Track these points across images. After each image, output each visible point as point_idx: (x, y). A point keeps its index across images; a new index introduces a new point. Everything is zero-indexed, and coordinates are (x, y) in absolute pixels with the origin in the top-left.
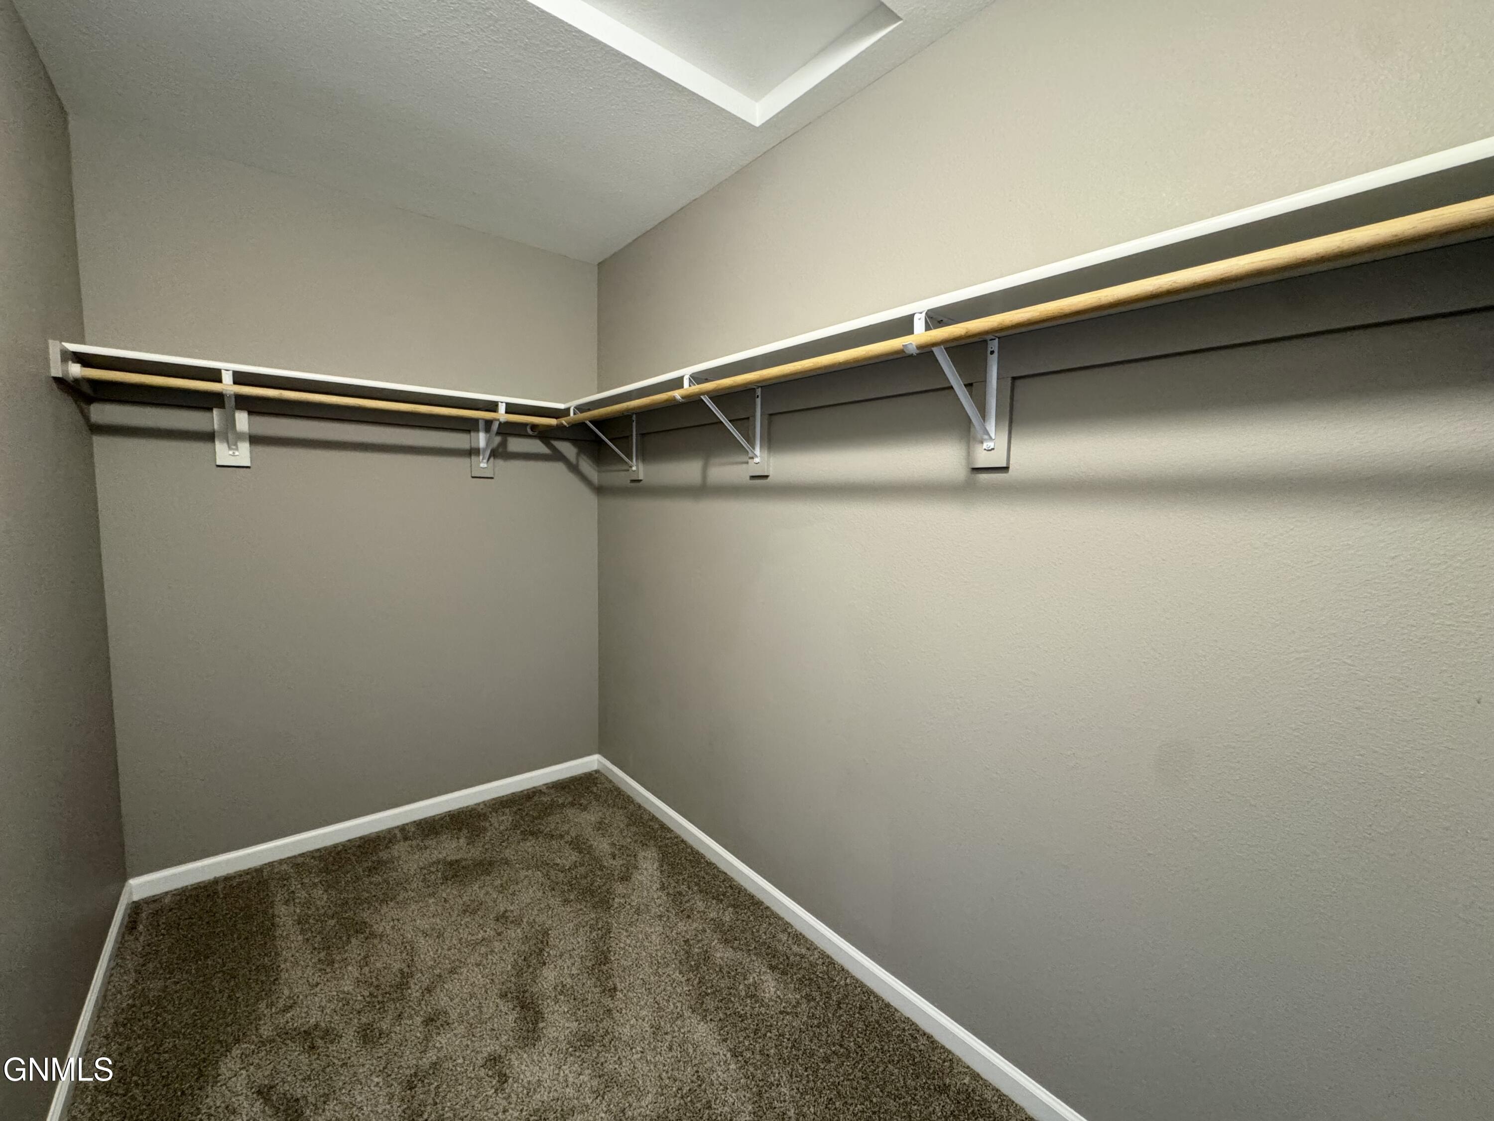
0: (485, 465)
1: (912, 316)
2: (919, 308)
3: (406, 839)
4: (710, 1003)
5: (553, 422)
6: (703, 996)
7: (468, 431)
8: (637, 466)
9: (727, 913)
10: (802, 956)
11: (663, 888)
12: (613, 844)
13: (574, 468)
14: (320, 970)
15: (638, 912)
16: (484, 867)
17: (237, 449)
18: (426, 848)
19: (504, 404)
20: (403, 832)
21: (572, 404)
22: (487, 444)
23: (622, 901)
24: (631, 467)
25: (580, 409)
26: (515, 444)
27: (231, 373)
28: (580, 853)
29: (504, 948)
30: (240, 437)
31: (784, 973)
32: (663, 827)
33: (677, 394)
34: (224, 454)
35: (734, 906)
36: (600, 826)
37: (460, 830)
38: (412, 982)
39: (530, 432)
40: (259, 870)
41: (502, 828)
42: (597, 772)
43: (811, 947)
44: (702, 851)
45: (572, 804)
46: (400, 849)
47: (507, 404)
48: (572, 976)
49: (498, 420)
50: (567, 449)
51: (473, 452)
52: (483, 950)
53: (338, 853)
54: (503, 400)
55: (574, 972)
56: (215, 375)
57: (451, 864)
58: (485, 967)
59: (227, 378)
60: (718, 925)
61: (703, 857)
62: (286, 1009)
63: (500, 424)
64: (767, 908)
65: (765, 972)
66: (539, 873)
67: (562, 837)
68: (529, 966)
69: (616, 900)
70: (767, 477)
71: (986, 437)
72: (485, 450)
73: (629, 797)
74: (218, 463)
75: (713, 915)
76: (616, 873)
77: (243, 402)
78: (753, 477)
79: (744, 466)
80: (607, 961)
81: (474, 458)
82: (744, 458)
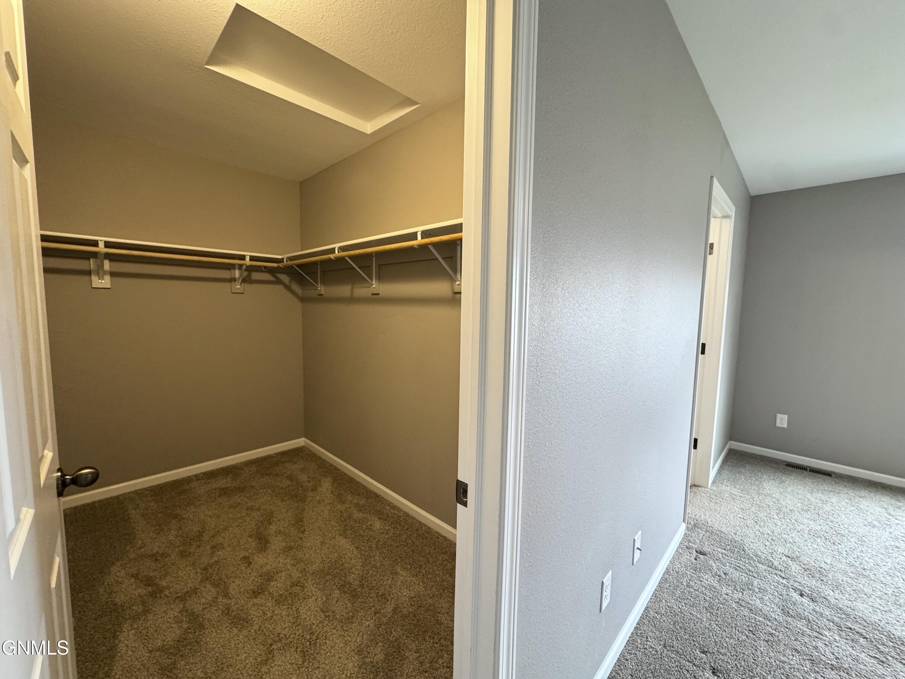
0: (239, 287)
1: (417, 232)
2: (419, 229)
3: (198, 480)
4: (349, 532)
5: (275, 265)
6: (345, 531)
7: (230, 269)
8: (321, 287)
9: (362, 500)
10: (395, 514)
11: (332, 492)
12: (309, 477)
13: (288, 288)
14: (156, 533)
15: (319, 502)
16: (240, 490)
17: (103, 279)
18: (209, 483)
19: (249, 256)
20: (197, 477)
21: (285, 256)
22: (240, 275)
23: (312, 499)
24: (318, 288)
25: (290, 259)
26: (255, 276)
27: (103, 242)
28: (291, 481)
29: (251, 519)
30: (105, 273)
31: (385, 520)
32: (336, 468)
33: (332, 256)
34: (97, 282)
35: (366, 498)
36: (303, 470)
37: (228, 475)
38: (204, 534)
39: (264, 270)
40: (117, 497)
41: (250, 473)
42: (303, 447)
43: (400, 510)
44: (354, 477)
45: (289, 461)
46: (194, 484)
47: (250, 256)
48: (284, 527)
49: (246, 264)
50: (285, 278)
51: (232, 280)
52: (240, 521)
53: (161, 488)
54: (248, 254)
55: (285, 525)
56: (95, 244)
57: (223, 489)
58: (241, 527)
59: (101, 245)
60: (357, 505)
61: (354, 480)
62: (141, 548)
63: (247, 266)
64: (382, 498)
65: (376, 521)
66: (269, 490)
67: (282, 475)
68: (263, 525)
69: (309, 498)
70: (378, 294)
71: (456, 279)
72: (239, 279)
73: (319, 457)
74: (93, 286)
75: (356, 501)
76: (309, 488)
77: (108, 256)
78: (373, 294)
79: (369, 289)
80: (302, 521)
81: (233, 283)
82: (367, 285)
